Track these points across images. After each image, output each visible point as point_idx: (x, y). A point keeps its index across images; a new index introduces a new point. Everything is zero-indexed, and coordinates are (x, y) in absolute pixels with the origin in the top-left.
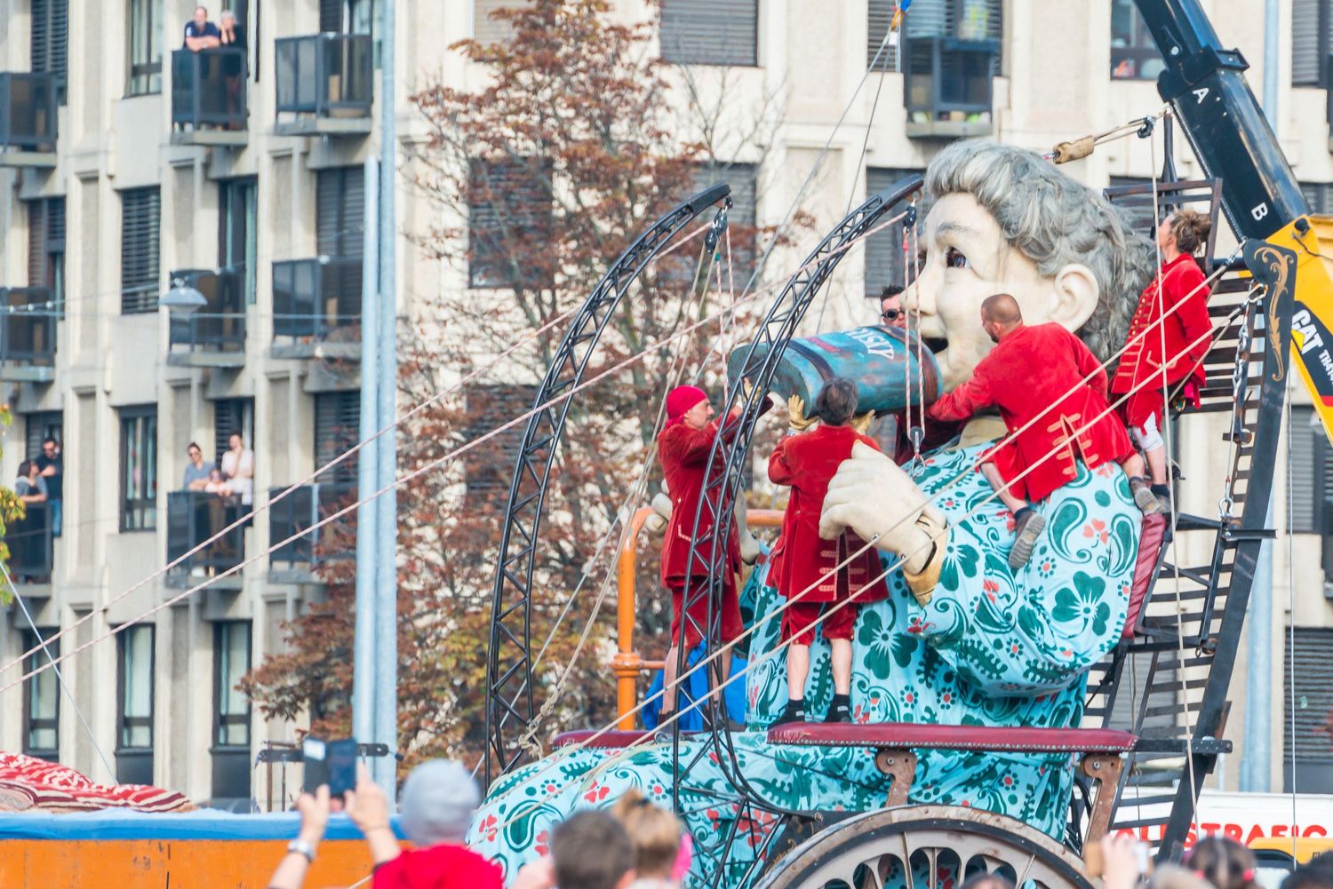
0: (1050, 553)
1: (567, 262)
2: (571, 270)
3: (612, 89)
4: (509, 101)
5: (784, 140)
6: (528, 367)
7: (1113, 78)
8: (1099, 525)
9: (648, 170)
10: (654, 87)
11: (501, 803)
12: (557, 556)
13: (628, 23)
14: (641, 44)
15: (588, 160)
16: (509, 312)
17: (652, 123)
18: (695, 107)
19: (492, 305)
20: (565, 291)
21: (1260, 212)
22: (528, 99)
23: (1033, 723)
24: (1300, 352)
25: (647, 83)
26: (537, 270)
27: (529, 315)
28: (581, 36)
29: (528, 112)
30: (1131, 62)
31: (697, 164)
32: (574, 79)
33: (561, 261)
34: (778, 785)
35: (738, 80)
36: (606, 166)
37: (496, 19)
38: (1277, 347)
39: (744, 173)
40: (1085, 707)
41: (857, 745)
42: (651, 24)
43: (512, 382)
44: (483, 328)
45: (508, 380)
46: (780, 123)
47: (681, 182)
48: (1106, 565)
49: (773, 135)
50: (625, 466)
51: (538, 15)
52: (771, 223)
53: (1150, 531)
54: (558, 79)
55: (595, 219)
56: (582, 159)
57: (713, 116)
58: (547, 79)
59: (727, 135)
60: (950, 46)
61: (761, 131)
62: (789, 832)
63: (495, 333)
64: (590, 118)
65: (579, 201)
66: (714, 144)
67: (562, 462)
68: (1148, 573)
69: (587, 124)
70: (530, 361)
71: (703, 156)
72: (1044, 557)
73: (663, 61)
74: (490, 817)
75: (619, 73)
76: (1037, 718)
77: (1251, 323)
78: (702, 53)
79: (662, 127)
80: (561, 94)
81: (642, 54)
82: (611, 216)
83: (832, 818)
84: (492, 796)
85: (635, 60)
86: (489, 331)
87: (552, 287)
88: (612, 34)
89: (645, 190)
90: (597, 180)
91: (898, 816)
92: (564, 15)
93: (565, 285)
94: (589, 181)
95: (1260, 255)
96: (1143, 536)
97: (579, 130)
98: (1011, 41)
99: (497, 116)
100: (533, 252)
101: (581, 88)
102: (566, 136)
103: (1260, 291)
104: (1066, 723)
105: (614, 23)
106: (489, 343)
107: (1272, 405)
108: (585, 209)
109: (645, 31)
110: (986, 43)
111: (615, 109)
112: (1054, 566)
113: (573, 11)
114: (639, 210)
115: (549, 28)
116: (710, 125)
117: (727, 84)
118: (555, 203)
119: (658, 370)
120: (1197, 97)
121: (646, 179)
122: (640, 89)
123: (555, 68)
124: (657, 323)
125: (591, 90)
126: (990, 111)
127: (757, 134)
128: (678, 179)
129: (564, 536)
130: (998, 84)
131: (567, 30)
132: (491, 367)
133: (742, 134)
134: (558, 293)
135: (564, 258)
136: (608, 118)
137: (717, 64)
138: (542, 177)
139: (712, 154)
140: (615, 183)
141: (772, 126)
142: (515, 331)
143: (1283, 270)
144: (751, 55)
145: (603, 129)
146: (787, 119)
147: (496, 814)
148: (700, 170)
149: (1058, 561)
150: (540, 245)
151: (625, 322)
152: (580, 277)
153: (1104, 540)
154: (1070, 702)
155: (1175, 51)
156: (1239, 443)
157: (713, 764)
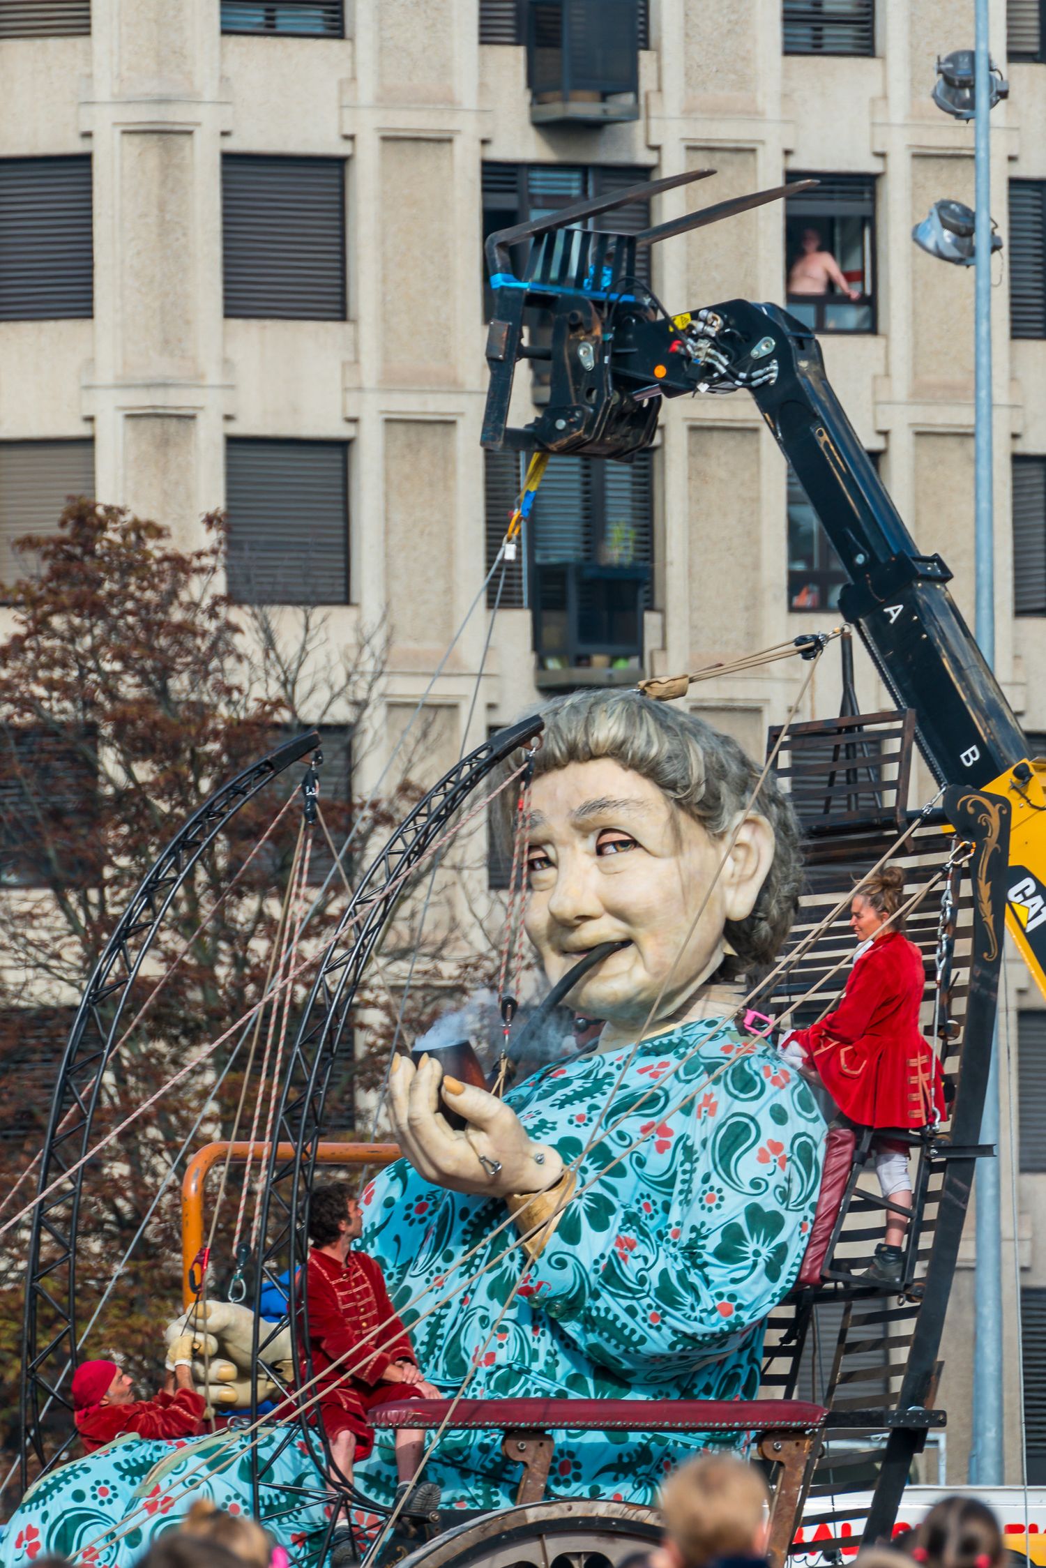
0: (715, 1181)
1: (118, 852)
2: (123, 861)
3: (168, 634)
4: (39, 651)
5: (383, 695)
6: (71, 983)
7: (793, 609)
8: (777, 1147)
9: (216, 735)
10: (219, 630)
11: (42, 1509)
12: (111, 1217)
13: (186, 551)
14: (204, 577)
15: (140, 723)
16: (46, 915)
17: (219, 676)
18: (272, 655)
19: (26, 907)
20: (115, 888)
21: (970, 756)
22: (64, 650)
23: (696, 1391)
24: (1023, 929)
25: (212, 626)
26: (81, 863)
27: (71, 918)
28: (129, 568)
29: (64, 665)
30: (816, 589)
31: (277, 726)
32: (121, 623)
33: (110, 851)
34: (383, 1479)
35: (324, 620)
36: (163, 731)
37: (22, 550)
38: (989, 920)
39: (336, 736)
40: (762, 1373)
41: (480, 1427)
42: (214, 552)
43: (53, 1003)
44: (14, 937)
45: (47, 999)
46: (378, 674)
47: (257, 749)
48: (785, 1196)
49: (370, 689)
50: (194, 1104)
51: (73, 545)
52: (368, 798)
53: (835, 1150)
54: (100, 623)
55: (150, 797)
56: (133, 723)
57: (294, 666)
58: (87, 623)
59: (312, 691)
60: (589, 573)
61: (355, 683)
62: (398, 1536)
63: (30, 943)
64: (142, 672)
65: (130, 775)
66: (297, 700)
67: (117, 1100)
68: (835, 1202)
69: (137, 680)
70: (74, 976)
71: (284, 716)
72: (707, 1186)
73: (231, 599)
74: (29, 1528)
75: (177, 615)
76: (701, 1386)
77: (956, 889)
78: (279, 588)
79: (233, 680)
80: (105, 642)
81: (205, 590)
82: (170, 795)
83: (452, 1518)
84: (31, 1502)
85: (197, 597)
86: (22, 940)
87: (101, 885)
88: (166, 565)
89: (212, 760)
90: (153, 750)
91: (534, 1515)
92: (105, 543)
93: (115, 881)
94: (143, 751)
95: (965, 803)
96: (828, 1156)
97: (129, 688)
98: (664, 565)
99: (24, 671)
100: (73, 840)
101: (130, 633)
102: (112, 695)
103: (966, 850)
104: (738, 1394)
105: (169, 551)
106: (22, 956)
107: (984, 992)
108: (138, 785)
109: (208, 561)
110: (633, 569)
111: (173, 659)
112: (722, 1199)
113: (117, 538)
114: (205, 785)
115: (87, 559)
116: (291, 677)
117: (311, 626)
118: (101, 779)
119: (232, 984)
120: (889, 616)
121: (213, 747)
122: (204, 634)
123: (97, 609)
124: (231, 925)
125: (142, 635)
126: (640, 654)
127: (350, 688)
128: (252, 745)
129: (121, 1192)
130: (651, 620)
131: (111, 562)
132: (25, 984)
133: (331, 687)
134: (108, 892)
135: (114, 846)
136: (166, 671)
137: (297, 603)
138: (84, 746)
139: (294, 714)
140: (175, 752)
141: (369, 678)
142: (56, 939)
143: (995, 822)
144: (342, 589)
145: (158, 684)
146: (387, 669)
147: (36, 1524)
148: (280, 733)
149: (727, 1192)
150: (83, 831)
151: (188, 924)
152: (135, 870)
153: (783, 1167)
154: (740, 1366)
155: (860, 559)
156: (944, 1038)
157: (303, 1455)
